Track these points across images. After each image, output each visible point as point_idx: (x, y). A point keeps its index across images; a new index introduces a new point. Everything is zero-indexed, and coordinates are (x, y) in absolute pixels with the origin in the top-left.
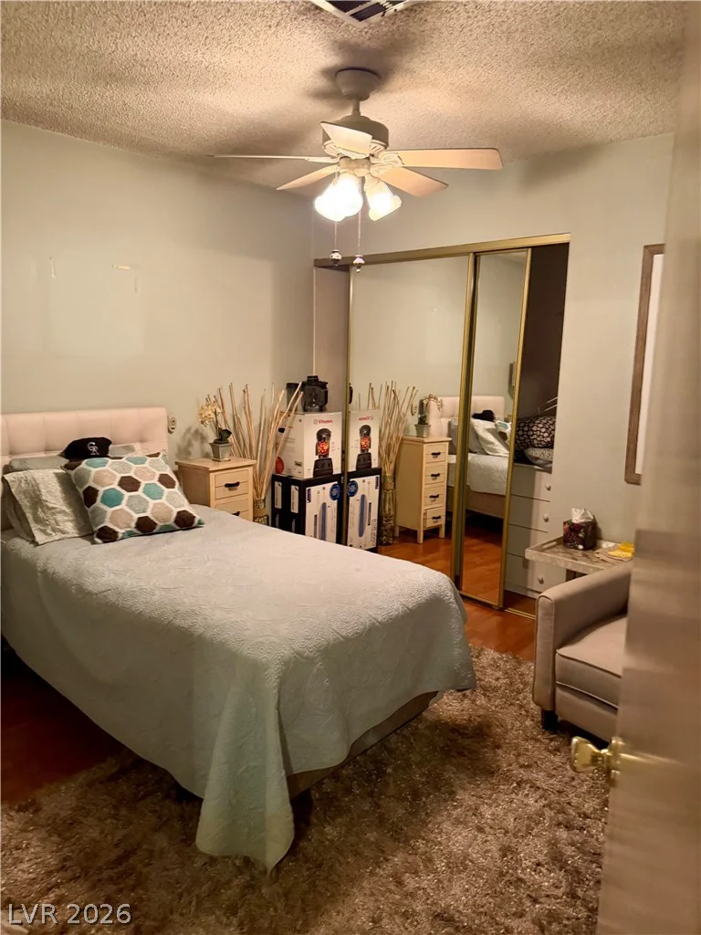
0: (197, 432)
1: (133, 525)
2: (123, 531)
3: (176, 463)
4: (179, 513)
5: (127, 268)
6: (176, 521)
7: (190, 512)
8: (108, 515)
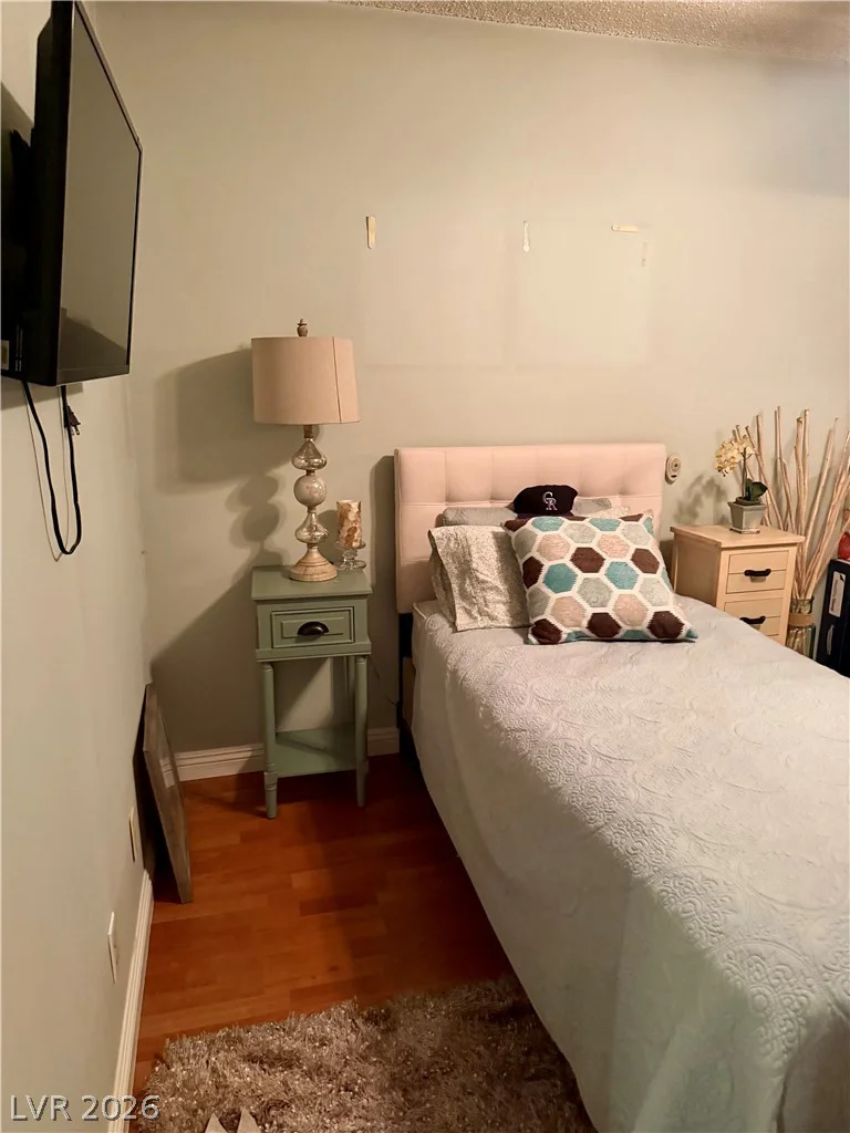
0: (711, 483)
1: (585, 623)
2: (569, 631)
3: (672, 529)
4: (657, 614)
5: (634, 229)
6: (651, 627)
7: (676, 614)
8: (551, 604)
